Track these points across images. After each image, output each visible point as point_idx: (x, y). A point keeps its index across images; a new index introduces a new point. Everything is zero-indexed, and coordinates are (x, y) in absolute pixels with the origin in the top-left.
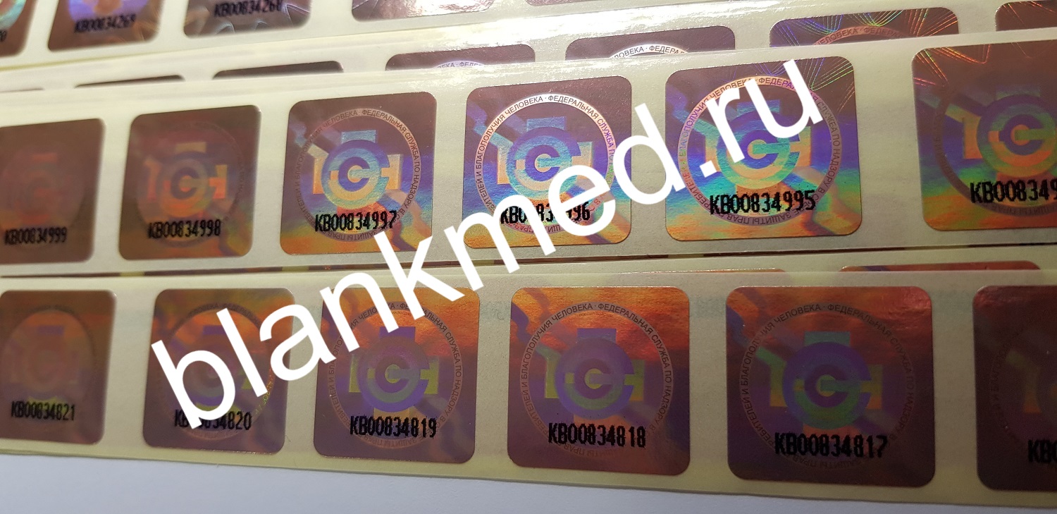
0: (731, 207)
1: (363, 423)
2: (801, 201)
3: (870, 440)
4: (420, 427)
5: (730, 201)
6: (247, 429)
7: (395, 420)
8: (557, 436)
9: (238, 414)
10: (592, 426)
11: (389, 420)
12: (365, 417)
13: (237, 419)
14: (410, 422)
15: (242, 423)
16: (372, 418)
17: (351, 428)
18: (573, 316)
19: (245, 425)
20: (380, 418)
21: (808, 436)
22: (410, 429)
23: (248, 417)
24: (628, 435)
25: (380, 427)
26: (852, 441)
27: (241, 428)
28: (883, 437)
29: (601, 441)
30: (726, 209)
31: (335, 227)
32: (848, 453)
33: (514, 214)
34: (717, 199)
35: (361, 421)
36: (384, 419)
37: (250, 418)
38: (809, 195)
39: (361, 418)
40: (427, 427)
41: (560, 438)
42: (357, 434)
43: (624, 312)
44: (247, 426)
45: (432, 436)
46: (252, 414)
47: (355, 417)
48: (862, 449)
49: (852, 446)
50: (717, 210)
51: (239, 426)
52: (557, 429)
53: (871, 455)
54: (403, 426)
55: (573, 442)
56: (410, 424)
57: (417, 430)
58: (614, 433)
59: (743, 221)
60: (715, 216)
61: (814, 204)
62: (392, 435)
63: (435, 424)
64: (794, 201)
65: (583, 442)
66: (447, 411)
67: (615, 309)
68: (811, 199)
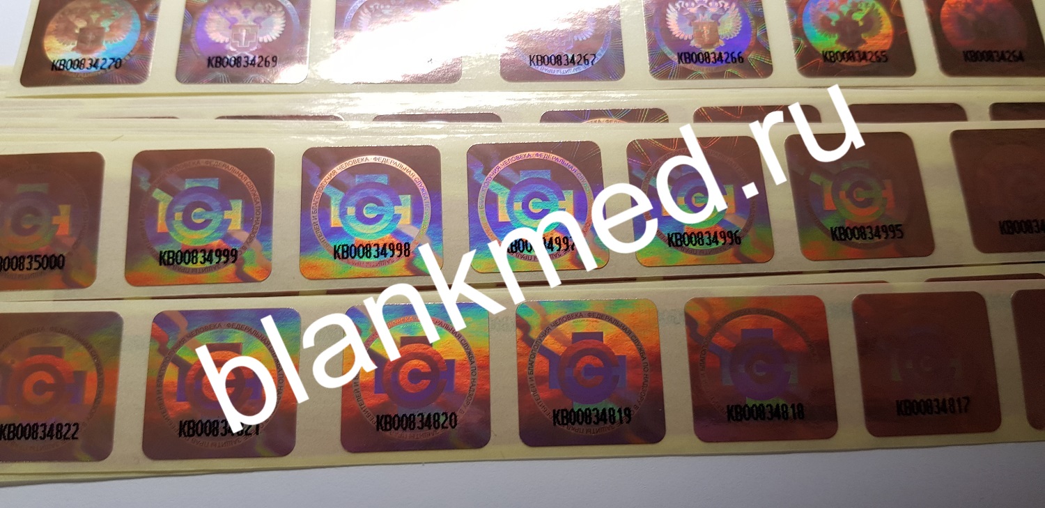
0: (846, 236)
1: (565, 415)
2: (893, 231)
3: (959, 400)
4: (617, 415)
5: (845, 231)
6: (453, 427)
7: (593, 410)
8: (734, 415)
9: (443, 414)
10: (761, 405)
11: (588, 412)
12: (566, 410)
13: (442, 419)
14: (607, 411)
15: (447, 422)
16: (572, 410)
17: (554, 420)
18: (737, 319)
19: (451, 424)
20: (580, 410)
21: (918, 401)
22: (607, 418)
23: (453, 417)
24: (790, 411)
25: (580, 418)
26: (947, 402)
27: (447, 428)
28: (967, 398)
29: (770, 416)
30: (843, 237)
31: (521, 249)
32: (945, 411)
33: (679, 239)
34: (836, 230)
35: (562, 414)
36: (584, 411)
37: (456, 417)
38: (899, 228)
39: (563, 411)
40: (623, 415)
41: (737, 417)
42: (560, 424)
43: (777, 315)
44: (453, 425)
45: (628, 422)
46: (457, 414)
47: (557, 410)
48: (954, 408)
49: (948, 406)
50: (837, 238)
51: (445, 425)
52: (734, 410)
53: (960, 411)
54: (602, 415)
55: (747, 419)
56: (607, 413)
57: (614, 418)
58: (779, 410)
59: (856, 246)
60: (836, 242)
61: (902, 234)
62: (592, 424)
63: (630, 411)
64: (889, 233)
65: (756, 419)
66: (639, 400)
67: (770, 313)
68: (900, 230)
